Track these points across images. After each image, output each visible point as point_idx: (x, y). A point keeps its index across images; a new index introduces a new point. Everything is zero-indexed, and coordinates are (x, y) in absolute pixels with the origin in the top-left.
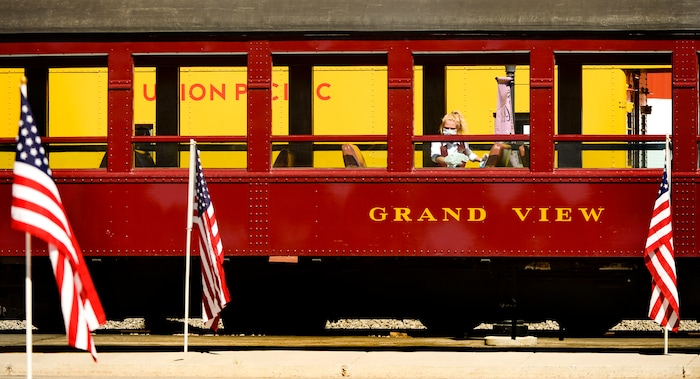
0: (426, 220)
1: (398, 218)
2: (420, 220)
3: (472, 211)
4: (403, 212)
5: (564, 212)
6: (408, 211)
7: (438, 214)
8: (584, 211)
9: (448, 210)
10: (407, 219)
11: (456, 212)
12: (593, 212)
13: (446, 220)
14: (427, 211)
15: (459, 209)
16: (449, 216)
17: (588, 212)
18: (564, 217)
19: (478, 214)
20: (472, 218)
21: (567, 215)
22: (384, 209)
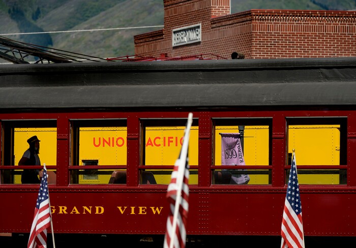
0: (74, 213)
1: (61, 212)
2: (72, 213)
3: (97, 208)
4: (63, 208)
5: (143, 209)
6: (66, 208)
7: (81, 210)
8: (153, 208)
9: (85, 208)
10: (65, 212)
11: (89, 209)
12: (157, 209)
13: (84, 213)
14: (75, 208)
15: (91, 207)
16: (86, 211)
17: (155, 209)
18: (143, 212)
19: (100, 210)
20: (97, 212)
21: (144, 210)
22: (54, 207)
